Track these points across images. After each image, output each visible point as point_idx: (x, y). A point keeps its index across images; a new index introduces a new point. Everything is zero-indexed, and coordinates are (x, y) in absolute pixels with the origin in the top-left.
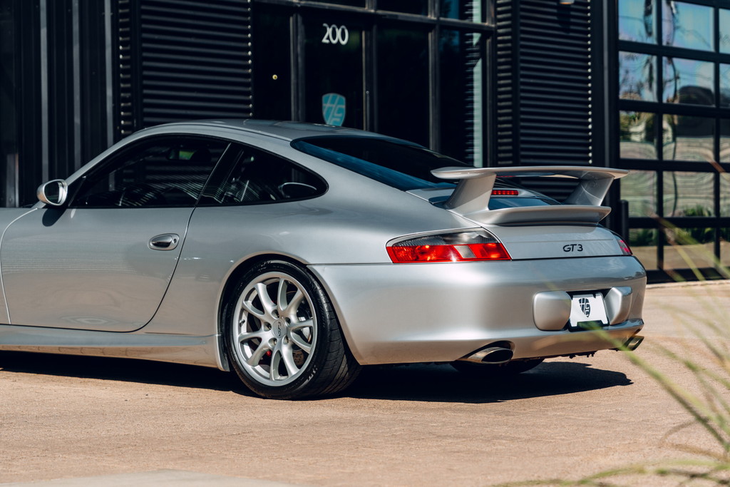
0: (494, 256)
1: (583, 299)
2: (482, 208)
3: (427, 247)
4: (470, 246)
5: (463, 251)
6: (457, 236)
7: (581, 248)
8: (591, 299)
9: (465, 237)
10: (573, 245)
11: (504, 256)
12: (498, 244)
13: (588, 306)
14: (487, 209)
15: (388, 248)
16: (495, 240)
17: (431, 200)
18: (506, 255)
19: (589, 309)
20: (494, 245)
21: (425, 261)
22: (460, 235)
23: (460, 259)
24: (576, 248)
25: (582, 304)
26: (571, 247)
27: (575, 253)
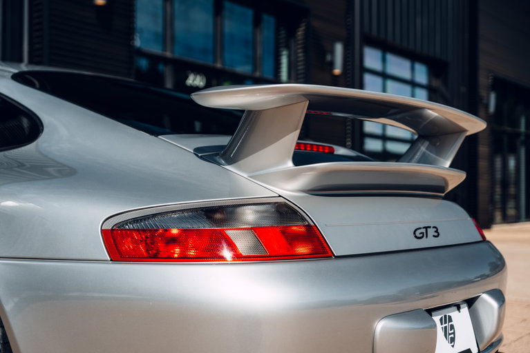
0: (302, 250)
1: (445, 316)
2: (282, 161)
3: (175, 231)
4: (257, 230)
5: (244, 243)
6: (233, 213)
7: (437, 231)
8: (454, 314)
9: (250, 215)
10: (426, 228)
11: (320, 250)
12: (309, 227)
13: (452, 327)
14: (290, 164)
15: (104, 232)
16: (305, 220)
17: (198, 151)
18: (324, 248)
19: (454, 333)
20: (303, 229)
21: (169, 259)
22: (240, 210)
23: (238, 257)
24: (431, 232)
25: (444, 325)
26: (424, 230)
27: (430, 241)
